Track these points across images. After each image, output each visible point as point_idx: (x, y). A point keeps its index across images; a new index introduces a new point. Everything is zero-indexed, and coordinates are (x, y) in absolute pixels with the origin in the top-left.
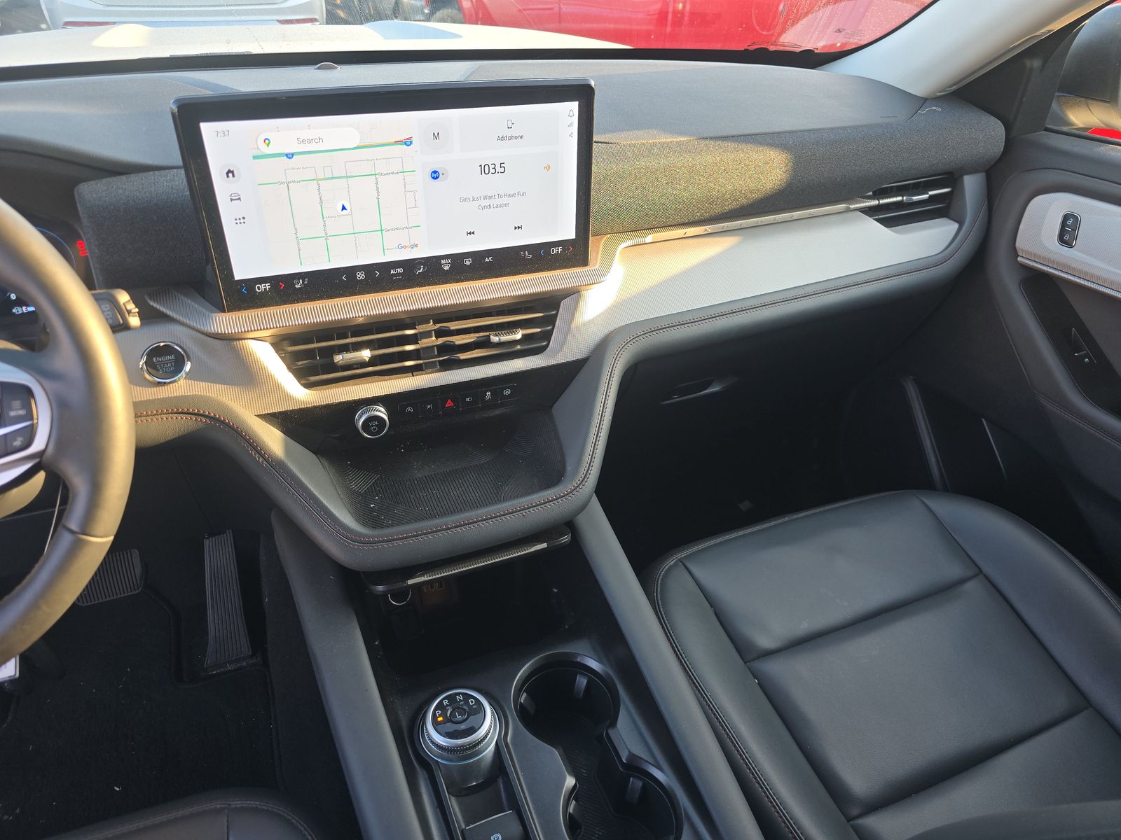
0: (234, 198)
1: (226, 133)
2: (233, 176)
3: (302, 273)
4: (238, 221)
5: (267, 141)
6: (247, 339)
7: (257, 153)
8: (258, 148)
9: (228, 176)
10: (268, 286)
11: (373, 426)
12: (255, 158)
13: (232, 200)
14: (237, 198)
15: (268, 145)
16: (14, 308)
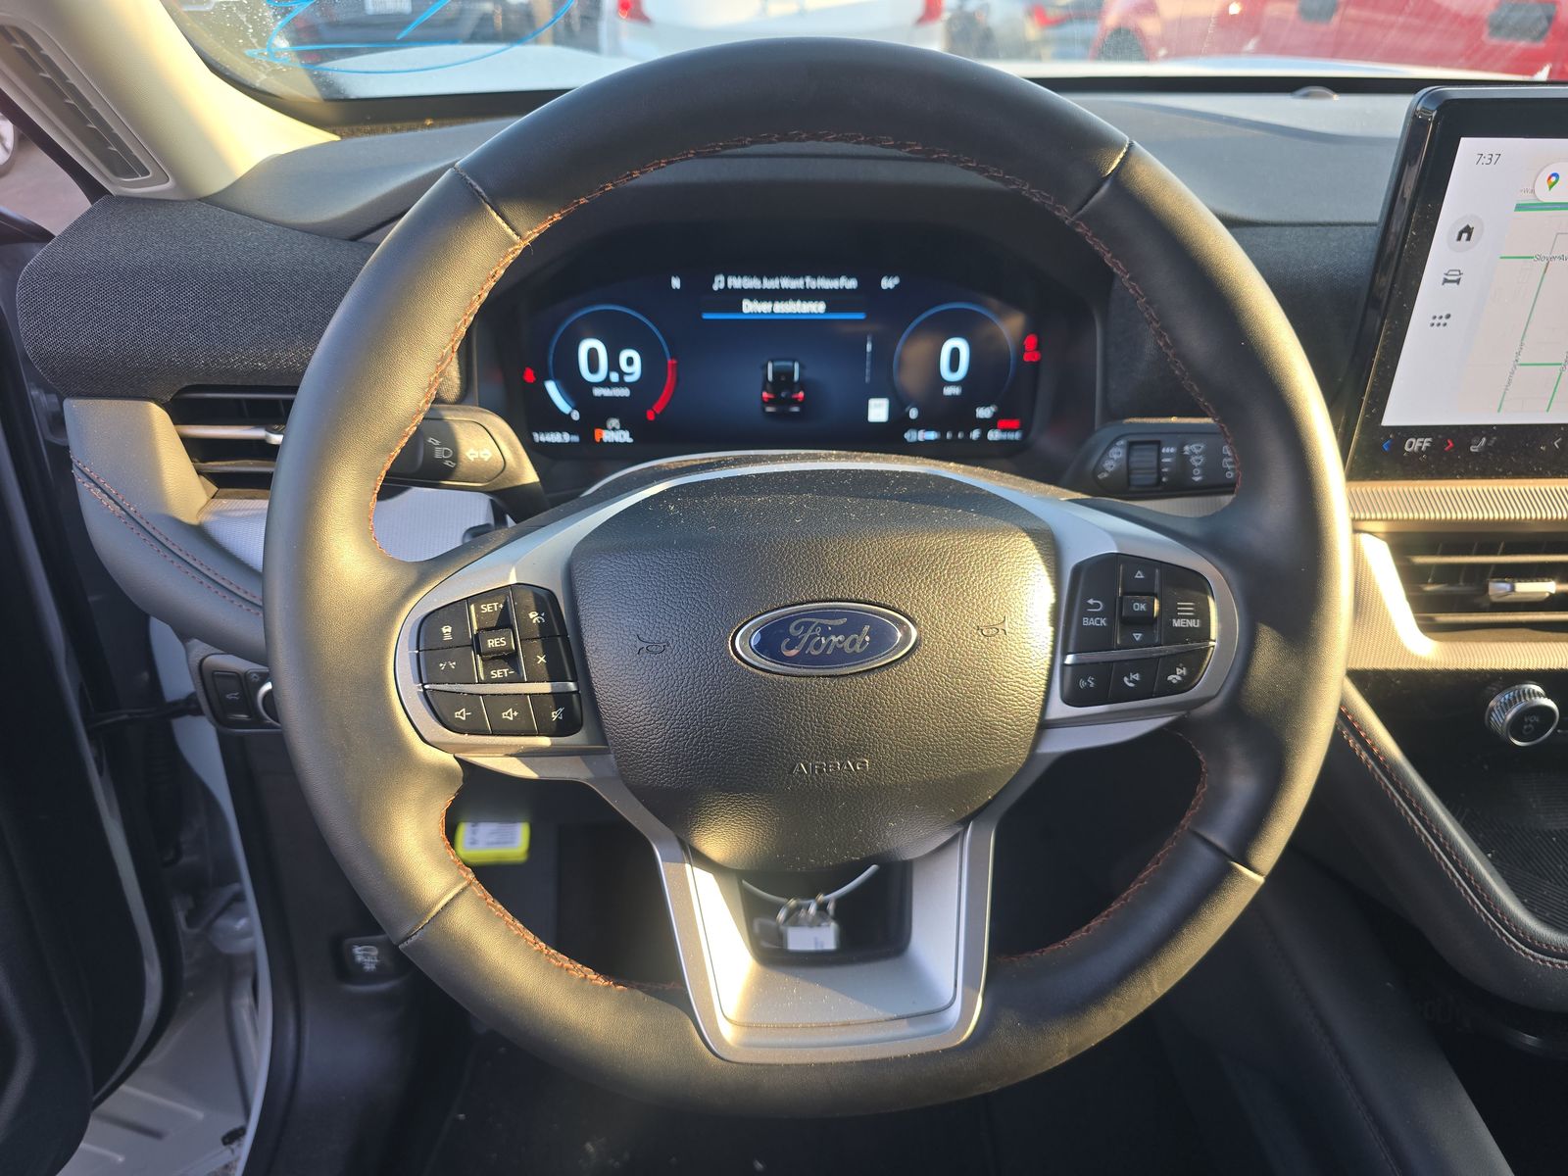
0: (1449, 278)
1: (1495, 158)
2: (1469, 239)
3: (1493, 426)
4: (1437, 321)
5: (1553, 179)
6: (1365, 532)
7: (1527, 199)
8: (1533, 191)
9: (1459, 239)
10: (1426, 442)
11: (1529, 722)
12: (1519, 207)
13: (1446, 281)
14: (1455, 278)
15: (1550, 188)
16: (906, 431)
